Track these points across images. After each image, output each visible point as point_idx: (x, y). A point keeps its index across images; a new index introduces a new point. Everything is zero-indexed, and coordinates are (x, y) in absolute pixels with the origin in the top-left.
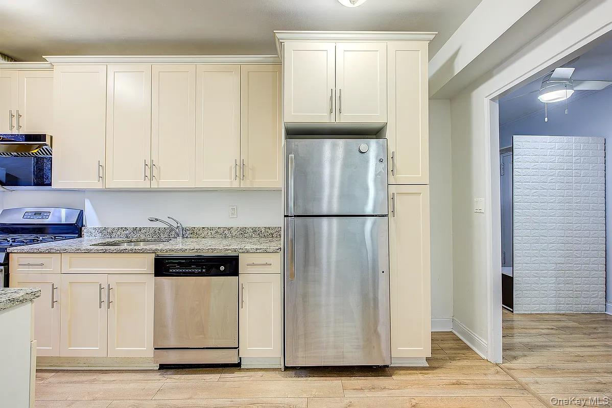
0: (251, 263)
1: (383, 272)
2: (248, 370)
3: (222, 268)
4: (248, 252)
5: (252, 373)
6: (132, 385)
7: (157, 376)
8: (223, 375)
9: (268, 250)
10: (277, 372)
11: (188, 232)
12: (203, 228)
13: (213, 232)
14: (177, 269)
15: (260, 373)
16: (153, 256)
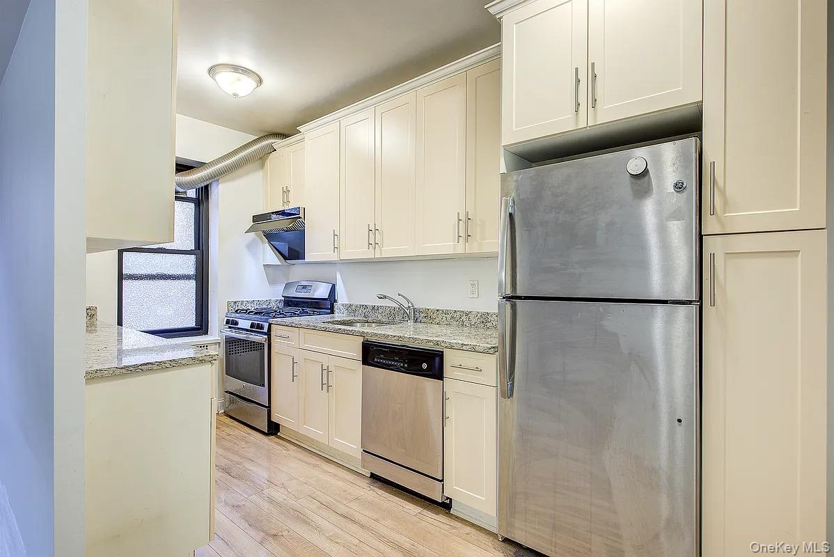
0: (457, 364)
1: (680, 421)
2: (457, 518)
3: (425, 366)
4: (451, 348)
5: (458, 525)
6: (340, 483)
7: (365, 483)
8: (425, 512)
9: (477, 348)
10: (491, 538)
11: (422, 315)
12: (438, 310)
13: (449, 317)
14: (381, 358)
15: (468, 529)
16: (361, 340)
